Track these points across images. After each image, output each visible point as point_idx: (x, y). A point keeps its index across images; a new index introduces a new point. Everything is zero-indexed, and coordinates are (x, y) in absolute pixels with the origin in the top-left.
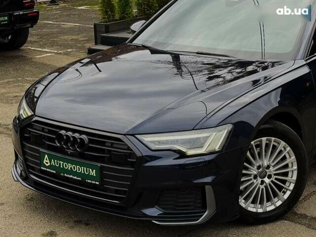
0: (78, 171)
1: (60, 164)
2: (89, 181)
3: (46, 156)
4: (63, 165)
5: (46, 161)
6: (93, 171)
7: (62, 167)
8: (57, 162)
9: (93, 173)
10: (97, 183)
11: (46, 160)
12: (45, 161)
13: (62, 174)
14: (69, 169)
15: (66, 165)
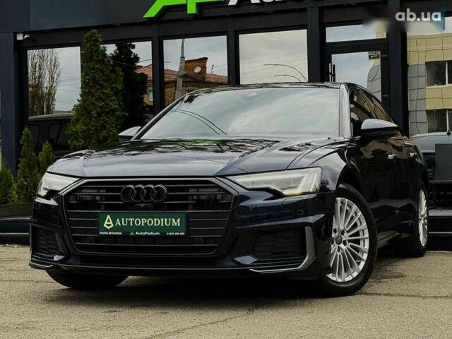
0: (155, 225)
2: (171, 234)
3: (109, 217)
4: (133, 222)
6: (176, 221)
7: (131, 225)
8: (125, 220)
10: (182, 234)
11: (109, 221)
12: (106, 223)
13: (132, 234)
14: (143, 225)
15: (138, 222)
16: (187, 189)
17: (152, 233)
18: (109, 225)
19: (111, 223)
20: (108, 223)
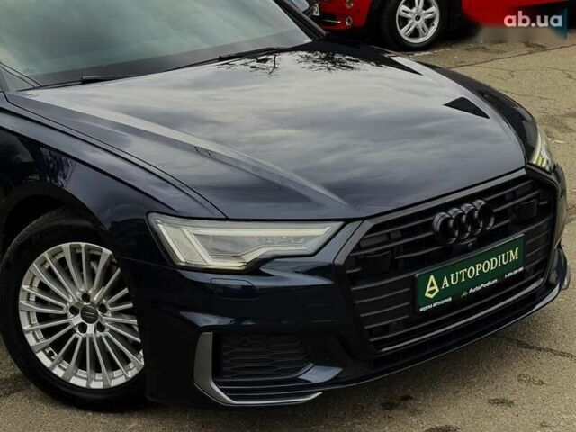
0: (492, 268)
1: (460, 276)
2: (510, 275)
3: (432, 278)
4: (466, 273)
5: (432, 288)
6: (514, 252)
7: (463, 280)
8: (455, 276)
9: (514, 255)
10: (521, 269)
11: (432, 285)
12: (429, 289)
13: (465, 294)
14: (477, 274)
15: (471, 272)
17: (489, 283)
19: (436, 287)
20: (432, 289)
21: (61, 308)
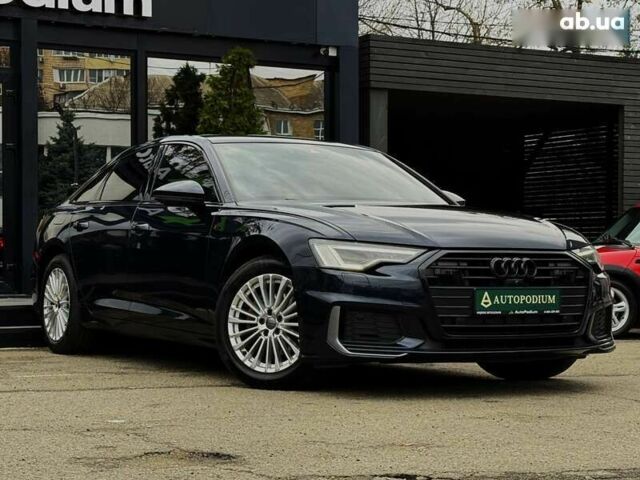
15: (517, 299)
16: (546, 264)
17: (531, 312)
18: (486, 303)
19: (489, 301)
20: (486, 300)
21: (254, 319)
